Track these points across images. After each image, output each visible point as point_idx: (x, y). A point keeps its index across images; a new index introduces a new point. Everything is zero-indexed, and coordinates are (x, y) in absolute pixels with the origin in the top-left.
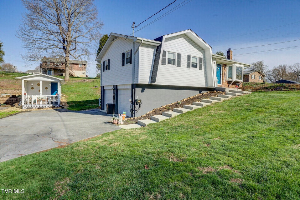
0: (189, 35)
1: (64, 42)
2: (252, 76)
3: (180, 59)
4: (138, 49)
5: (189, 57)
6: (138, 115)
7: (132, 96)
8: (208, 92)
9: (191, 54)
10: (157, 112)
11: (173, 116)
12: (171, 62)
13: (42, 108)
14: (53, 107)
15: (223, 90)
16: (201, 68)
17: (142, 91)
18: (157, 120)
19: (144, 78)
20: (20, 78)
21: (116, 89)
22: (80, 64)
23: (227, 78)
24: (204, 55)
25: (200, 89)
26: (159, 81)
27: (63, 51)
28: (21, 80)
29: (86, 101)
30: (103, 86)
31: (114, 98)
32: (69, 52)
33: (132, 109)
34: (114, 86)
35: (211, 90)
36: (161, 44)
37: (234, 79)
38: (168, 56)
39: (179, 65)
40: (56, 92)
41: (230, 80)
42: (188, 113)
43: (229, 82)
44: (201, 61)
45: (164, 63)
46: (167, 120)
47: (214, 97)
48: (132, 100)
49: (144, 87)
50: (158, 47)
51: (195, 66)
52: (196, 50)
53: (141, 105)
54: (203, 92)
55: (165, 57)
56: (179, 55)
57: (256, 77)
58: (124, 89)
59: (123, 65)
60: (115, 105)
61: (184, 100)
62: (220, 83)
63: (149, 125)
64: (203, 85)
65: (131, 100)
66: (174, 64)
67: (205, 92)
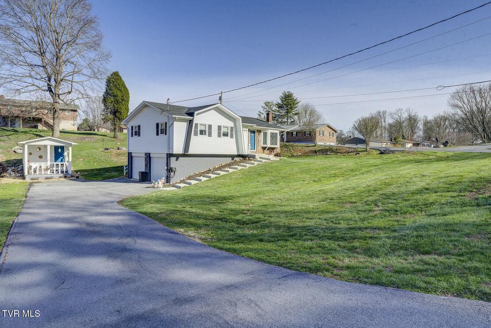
0: (219, 107)
1: (49, 80)
2: (320, 132)
3: (211, 130)
4: (173, 124)
5: (219, 127)
6: (173, 181)
7: (167, 164)
8: (241, 159)
9: (222, 124)
10: (190, 178)
11: (202, 181)
12: (202, 132)
13: (51, 178)
14: (65, 177)
15: (254, 157)
16: (232, 137)
17: (177, 160)
18: (190, 184)
19: (178, 148)
20: (24, 142)
21: (148, 157)
22: (67, 110)
23: (262, 145)
24: (235, 125)
25: (233, 157)
26: (191, 151)
27: (48, 93)
28: (24, 144)
29: (100, 170)
30: (131, 153)
31: (146, 165)
32: (59, 96)
33: (168, 176)
34: (146, 154)
35: (244, 157)
36: (193, 119)
37: (269, 145)
38: (199, 128)
39: (210, 135)
40: (61, 158)
41: (265, 146)
42: (216, 178)
43: (264, 148)
44: (232, 130)
45: (196, 134)
46: (198, 183)
47: (243, 164)
48: (168, 168)
49: (178, 156)
50: (190, 121)
51: (226, 135)
52: (227, 120)
53: (176, 172)
54: (236, 159)
55: (197, 128)
56: (210, 127)
57: (325, 133)
58: (158, 158)
59: (157, 134)
60: (147, 173)
61: (216, 167)
62: (255, 149)
63: (184, 187)
64: (235, 153)
65: (166, 168)
66: (205, 134)
67: (237, 159)
